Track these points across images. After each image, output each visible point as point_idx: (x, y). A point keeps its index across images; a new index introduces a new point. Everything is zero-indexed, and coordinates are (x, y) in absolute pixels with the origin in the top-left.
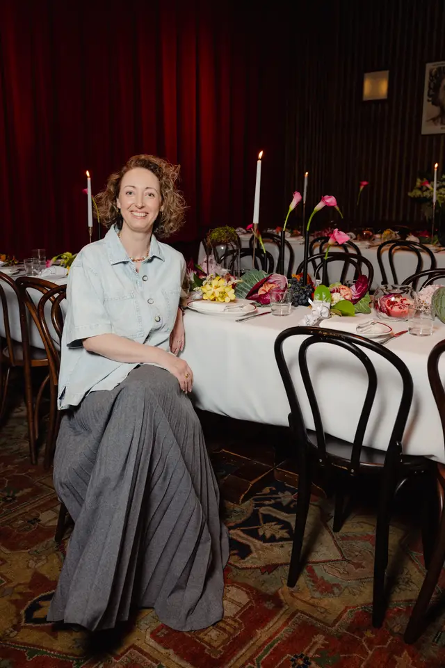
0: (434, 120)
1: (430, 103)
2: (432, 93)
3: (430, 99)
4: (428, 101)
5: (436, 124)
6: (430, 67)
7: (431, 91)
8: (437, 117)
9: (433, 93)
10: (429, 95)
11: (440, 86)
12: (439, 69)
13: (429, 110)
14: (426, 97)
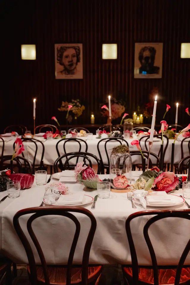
0: (61, 72)
1: (59, 64)
2: (59, 58)
3: (59, 62)
4: (58, 62)
5: (62, 75)
6: (57, 46)
8: (63, 71)
10: (58, 60)
11: (63, 55)
12: (62, 48)
13: (58, 67)
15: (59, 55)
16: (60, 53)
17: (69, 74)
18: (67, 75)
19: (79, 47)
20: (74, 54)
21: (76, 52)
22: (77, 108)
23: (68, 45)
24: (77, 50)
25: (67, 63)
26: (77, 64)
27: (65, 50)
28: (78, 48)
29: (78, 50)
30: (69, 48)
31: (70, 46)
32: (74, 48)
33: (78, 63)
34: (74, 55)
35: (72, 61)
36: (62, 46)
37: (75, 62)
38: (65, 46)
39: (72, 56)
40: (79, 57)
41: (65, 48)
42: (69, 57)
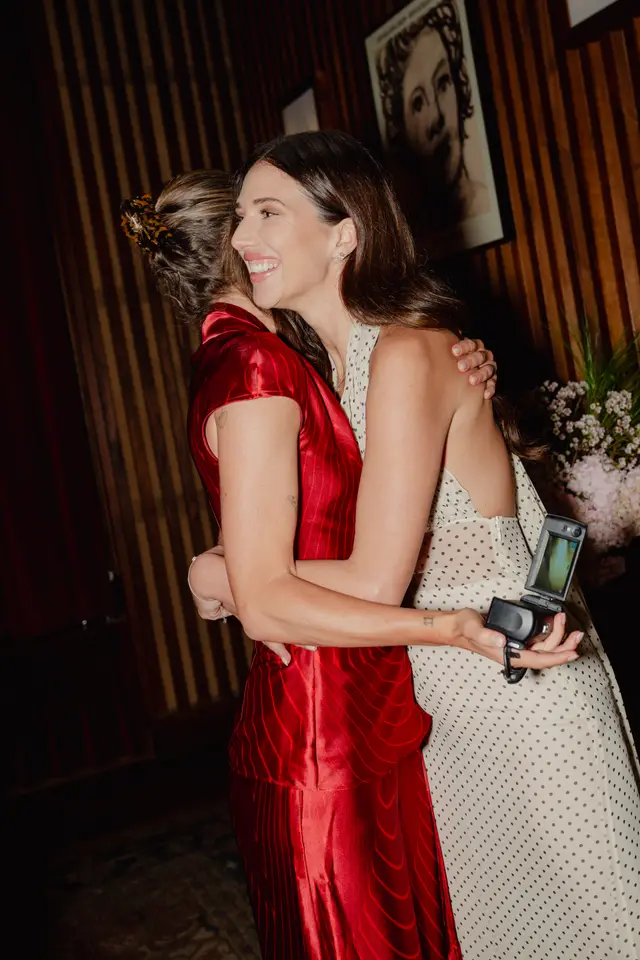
7: (391, 123)
9: (396, 130)
11: (402, 99)
15: (389, 106)
16: (390, 92)
20: (441, 64)
21: (446, 43)
23: (406, 18)
24: (446, 29)
26: (462, 136)
27: (404, 57)
28: (447, 10)
29: (451, 29)
31: (415, 18)
32: (433, 20)
33: (468, 124)
34: (440, 74)
35: (441, 120)
36: (390, 42)
37: (451, 121)
38: (399, 30)
39: (436, 84)
40: (463, 79)
41: (402, 45)
42: (425, 101)
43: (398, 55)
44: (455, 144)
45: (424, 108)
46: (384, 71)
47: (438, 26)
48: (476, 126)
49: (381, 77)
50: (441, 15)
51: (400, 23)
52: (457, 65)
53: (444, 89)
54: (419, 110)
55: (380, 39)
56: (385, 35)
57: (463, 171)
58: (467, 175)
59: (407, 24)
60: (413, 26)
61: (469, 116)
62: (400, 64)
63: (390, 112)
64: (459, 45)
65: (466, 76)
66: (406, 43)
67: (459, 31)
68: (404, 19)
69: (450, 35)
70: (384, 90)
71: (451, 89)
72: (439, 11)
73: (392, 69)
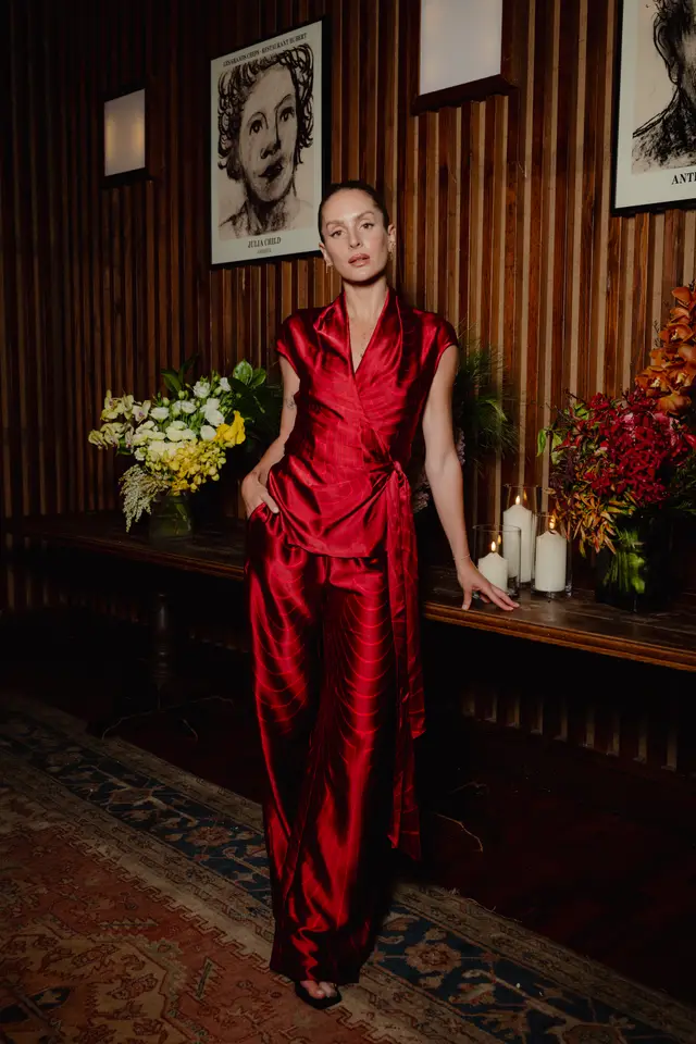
1: (225, 170)
2: (225, 143)
3: (224, 162)
4: (221, 167)
5: (238, 236)
7: (225, 137)
8: (240, 214)
9: (229, 143)
10: (222, 152)
11: (240, 119)
12: (236, 74)
14: (216, 158)
15: (226, 122)
16: (230, 110)
17: (265, 231)
18: (258, 233)
19: (305, 49)
20: (287, 97)
21: (296, 82)
22: (190, 434)
24: (298, 70)
25: (255, 163)
26: (296, 161)
27: (250, 84)
28: (302, 55)
29: (303, 70)
30: (265, 66)
32: (287, 60)
33: (304, 151)
34: (285, 105)
35: (278, 145)
36: (238, 68)
37: (288, 146)
38: (251, 60)
39: (279, 115)
40: (307, 115)
41: (249, 72)
42: (264, 125)
43: (243, 81)
44: (288, 167)
45: (262, 131)
46: (226, 92)
47: (291, 66)
48: (313, 155)
49: (222, 95)
50: (295, 58)
51: (252, 54)
52: (303, 103)
53: (286, 119)
54: (256, 131)
55: (228, 63)
56: (234, 61)
57: (292, 190)
58: (295, 193)
59: (260, 56)
60: (265, 59)
61: (307, 146)
62: (244, 89)
63: (226, 128)
64: (309, 87)
65: (310, 113)
66: (255, 73)
67: (311, 75)
68: (257, 52)
69: (302, 76)
70: (223, 108)
71: (293, 121)
72: (294, 54)
73: (235, 92)
